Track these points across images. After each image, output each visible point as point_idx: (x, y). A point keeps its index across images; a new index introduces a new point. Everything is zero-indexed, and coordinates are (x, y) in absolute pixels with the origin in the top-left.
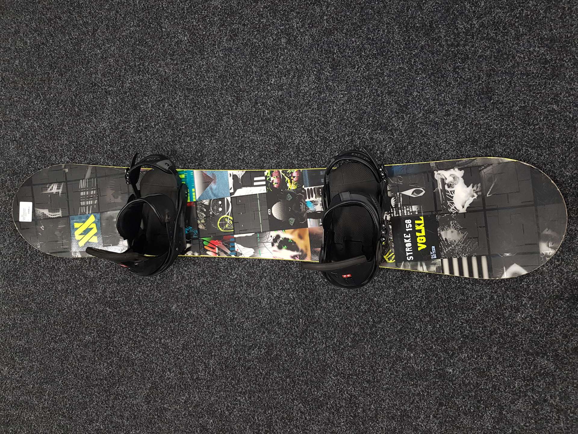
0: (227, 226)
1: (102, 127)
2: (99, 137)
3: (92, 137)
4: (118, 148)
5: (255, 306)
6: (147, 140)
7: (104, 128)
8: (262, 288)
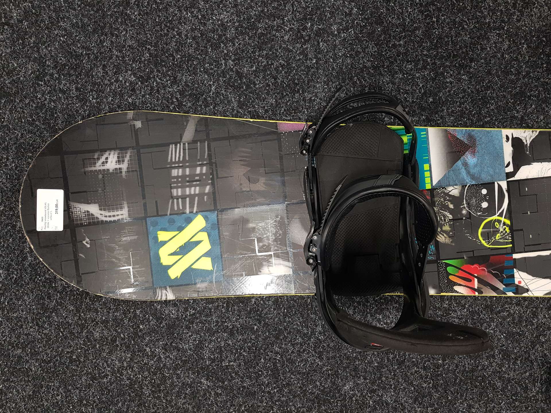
0: (498, 236)
1: (218, 20)
2: (209, 41)
3: (194, 38)
4: (252, 67)
5: (514, 395)
6: (320, 59)
7: (223, 25)
8: (533, 364)
